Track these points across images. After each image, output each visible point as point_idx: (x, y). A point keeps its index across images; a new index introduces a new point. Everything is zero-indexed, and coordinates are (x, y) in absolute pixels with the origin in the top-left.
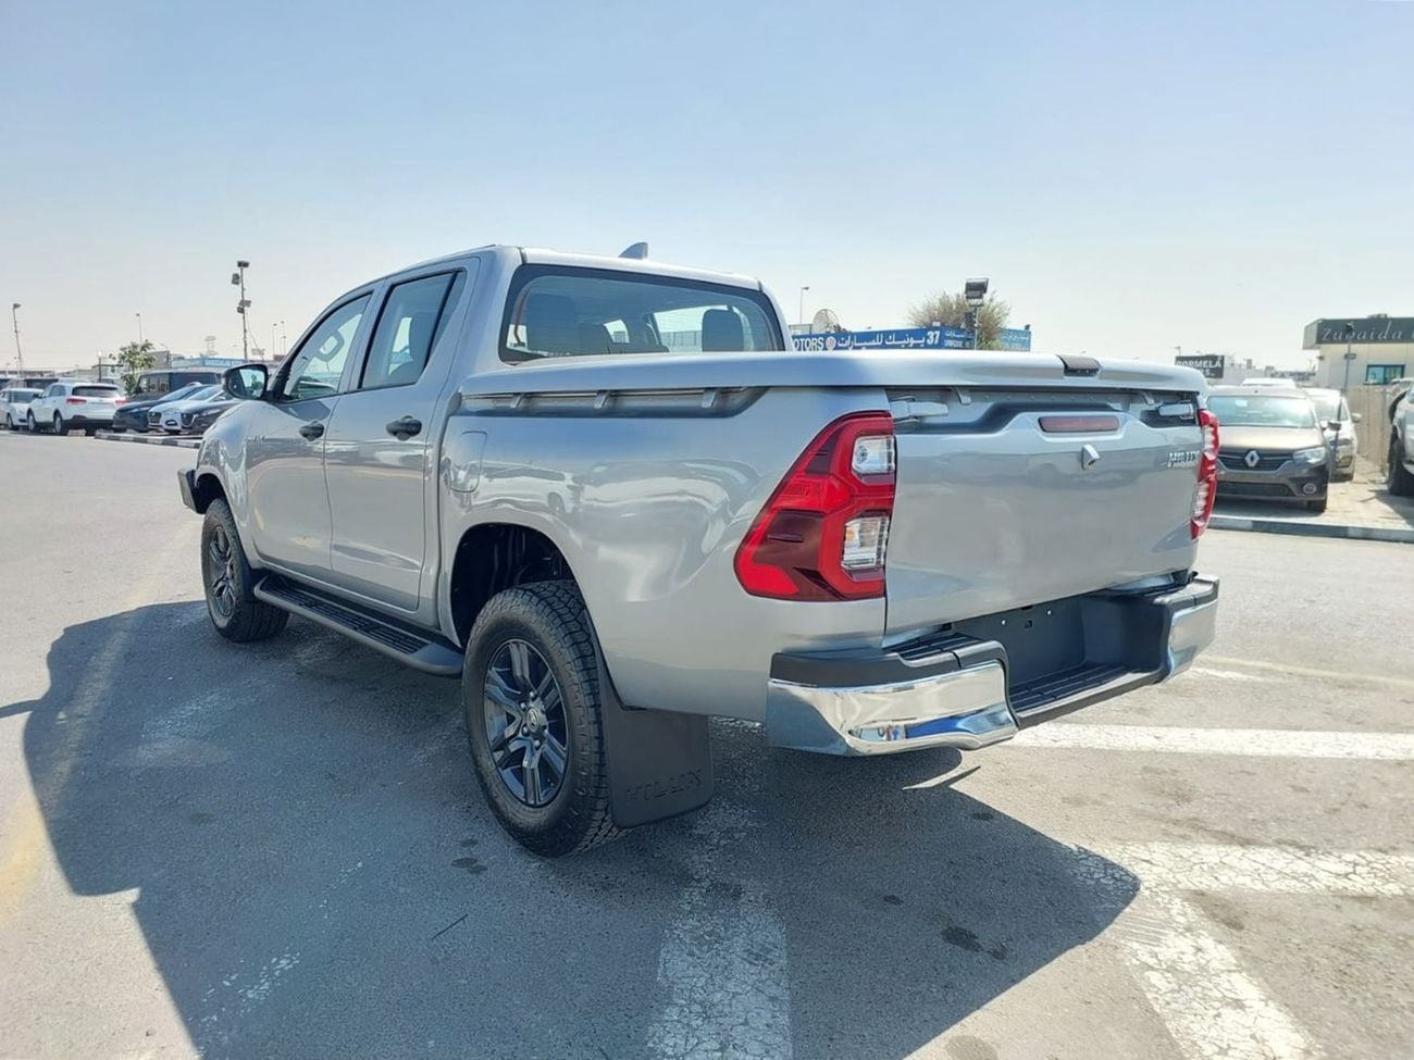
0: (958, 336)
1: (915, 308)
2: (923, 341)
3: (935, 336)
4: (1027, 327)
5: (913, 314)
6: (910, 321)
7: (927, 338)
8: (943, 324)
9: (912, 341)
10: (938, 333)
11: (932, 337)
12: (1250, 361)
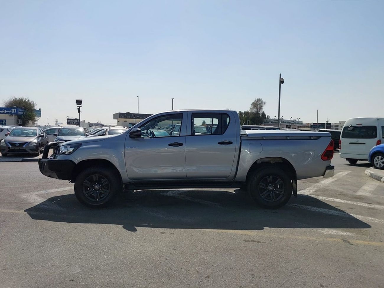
0: (22, 111)
1: (5, 101)
2: (10, 112)
3: (14, 110)
4: (40, 109)
5: (5, 103)
6: (3, 105)
7: (11, 111)
8: (17, 107)
9: (6, 112)
10: (16, 109)
11: (13, 111)
12: (84, 121)
